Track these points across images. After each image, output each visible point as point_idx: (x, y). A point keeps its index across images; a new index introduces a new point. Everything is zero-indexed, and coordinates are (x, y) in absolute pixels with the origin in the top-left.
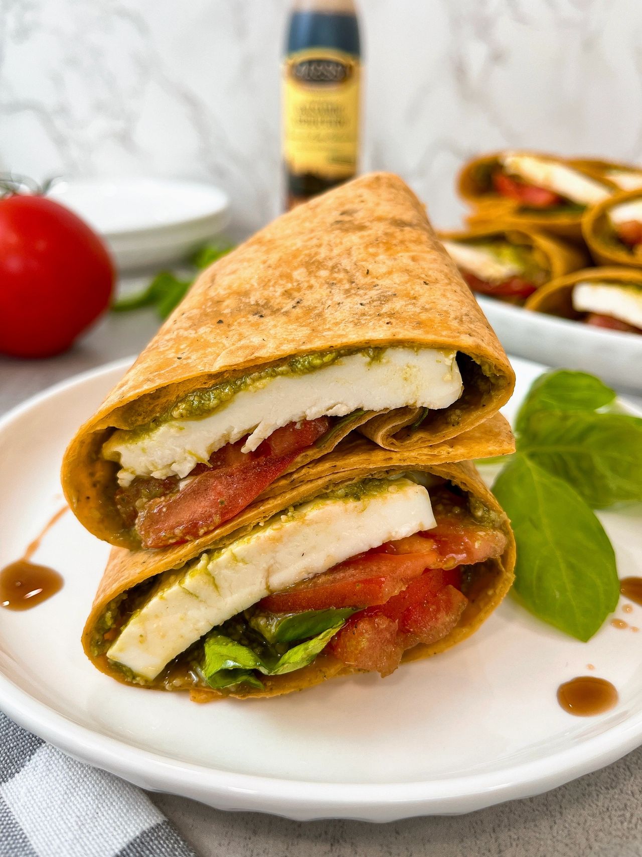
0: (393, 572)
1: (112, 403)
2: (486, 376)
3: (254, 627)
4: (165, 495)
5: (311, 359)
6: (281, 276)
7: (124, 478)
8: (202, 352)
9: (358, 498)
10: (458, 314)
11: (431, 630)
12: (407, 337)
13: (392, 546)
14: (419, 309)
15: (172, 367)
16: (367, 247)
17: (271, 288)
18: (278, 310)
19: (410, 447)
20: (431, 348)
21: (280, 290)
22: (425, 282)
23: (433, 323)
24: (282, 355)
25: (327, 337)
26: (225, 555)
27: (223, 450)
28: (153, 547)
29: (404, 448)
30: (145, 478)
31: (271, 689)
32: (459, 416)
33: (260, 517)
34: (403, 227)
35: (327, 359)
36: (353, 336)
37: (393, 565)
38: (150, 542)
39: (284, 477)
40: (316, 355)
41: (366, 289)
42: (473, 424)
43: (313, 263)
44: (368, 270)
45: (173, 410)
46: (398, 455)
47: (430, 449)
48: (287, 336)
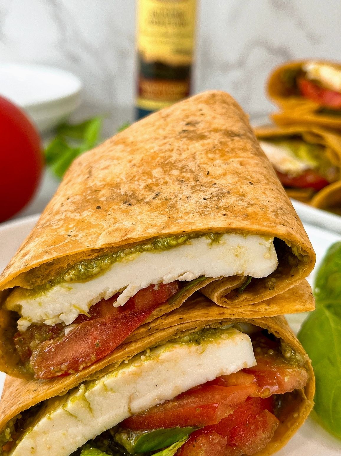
0: (224, 399)
1: (19, 269)
2: (294, 255)
3: (118, 441)
4: (52, 338)
5: (169, 240)
6: (144, 173)
7: (23, 325)
8: (86, 231)
9: (199, 343)
10: (275, 208)
11: (251, 444)
12: (239, 227)
13: (223, 380)
14: (246, 204)
15: (64, 242)
16: (207, 153)
17: (136, 183)
18: (142, 200)
19: (238, 305)
20: (255, 235)
21: (143, 185)
22: (250, 182)
23: (257, 216)
24: (148, 237)
25: (181, 223)
26: (98, 386)
27: (98, 305)
28: (44, 378)
29: (234, 306)
30: (38, 325)
32: (274, 283)
33: (125, 357)
34: (233, 137)
35: (180, 241)
36: (200, 225)
37: (224, 394)
38: (42, 375)
39: (143, 326)
40: (173, 237)
41: (208, 187)
42: (284, 289)
43: (167, 163)
44: (208, 171)
45: (64, 275)
46: (229, 311)
47: (253, 306)
48: (150, 221)
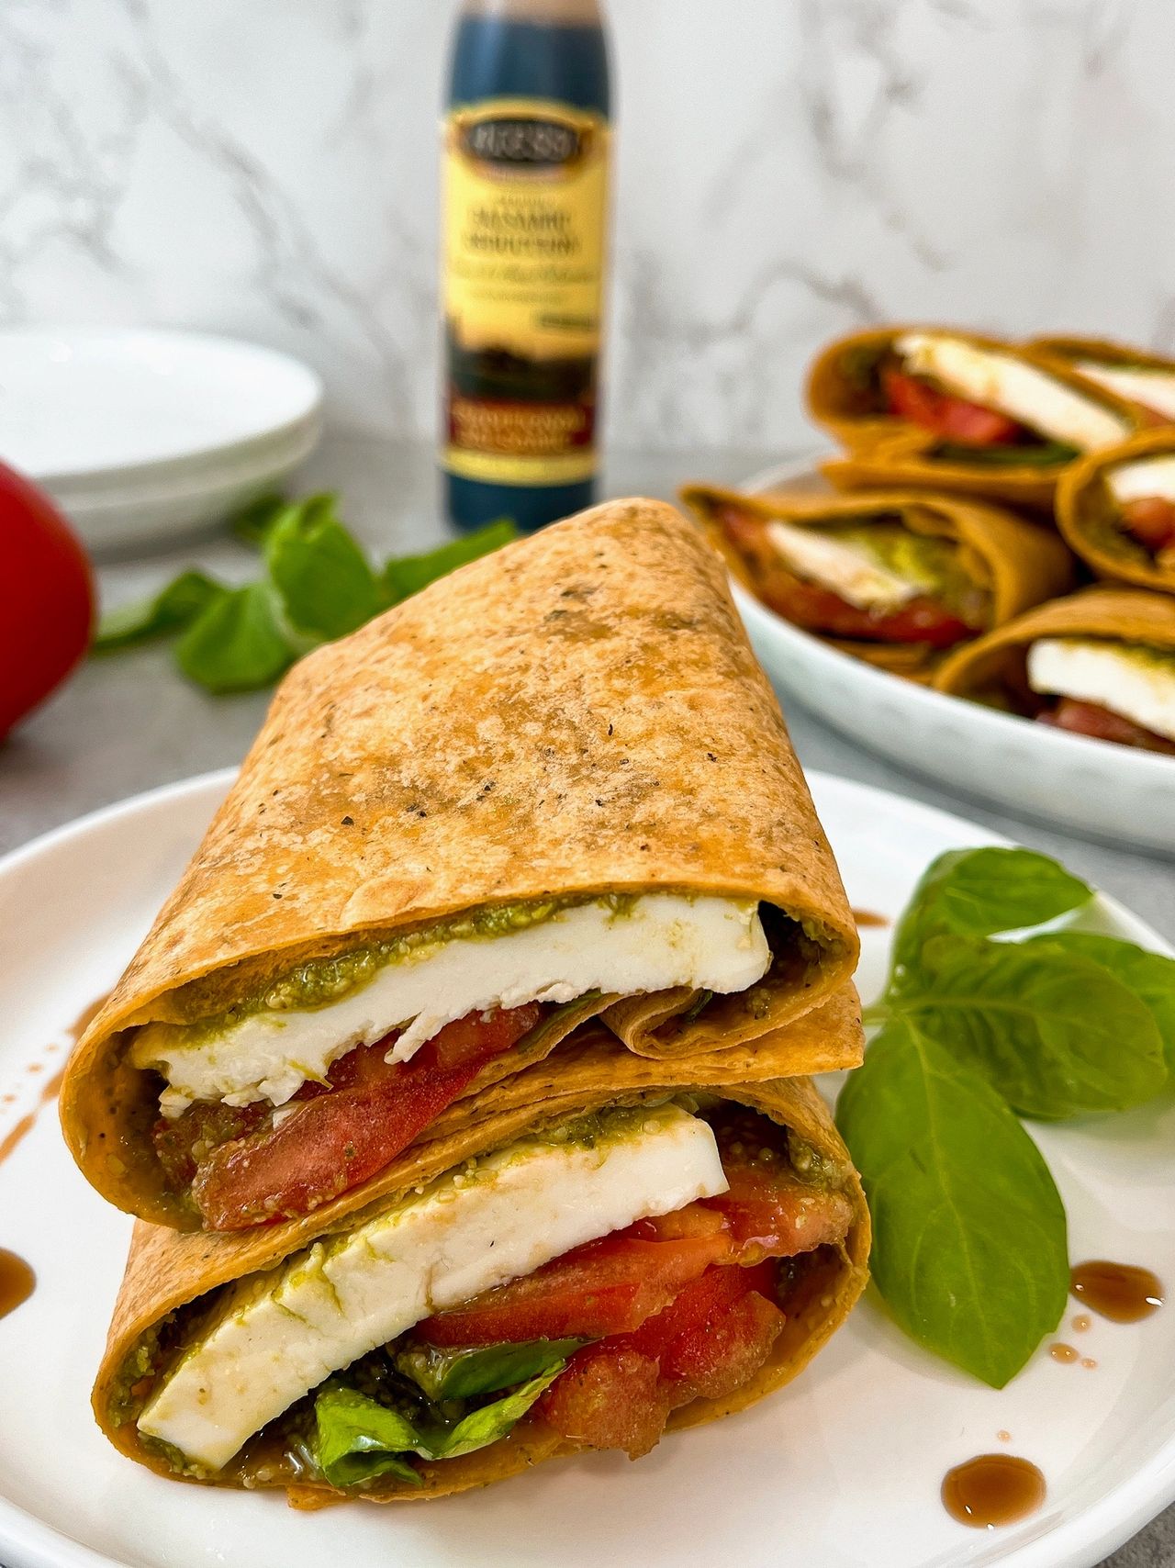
0: (651, 1274)
1: (160, 980)
2: (809, 938)
3: (404, 1371)
4: (243, 1134)
6: (456, 730)
7: (171, 1104)
8: (317, 886)
9: (590, 1144)
10: (765, 824)
11: (718, 1375)
13: (650, 1225)
14: (696, 815)
15: (264, 915)
16: (609, 676)
17: (438, 755)
18: (452, 801)
19: (683, 1052)
20: (714, 897)
21: (455, 761)
22: (710, 755)
23: (720, 848)
24: (462, 904)
25: (539, 870)
26: (354, 1247)
27: (350, 1056)
28: (224, 1230)
29: (672, 1055)
30: (209, 1104)
31: (434, 1484)
32: (765, 1001)
33: (416, 1179)
34: (676, 628)
35: (536, 914)
36: (583, 877)
37: (652, 1261)
38: (220, 1222)
39: (459, 1103)
40: (520, 907)
41: (608, 769)
42: (789, 1016)
43: (514, 704)
45: (267, 994)
46: (661, 1069)
47: (718, 1056)
48: (468, 862)
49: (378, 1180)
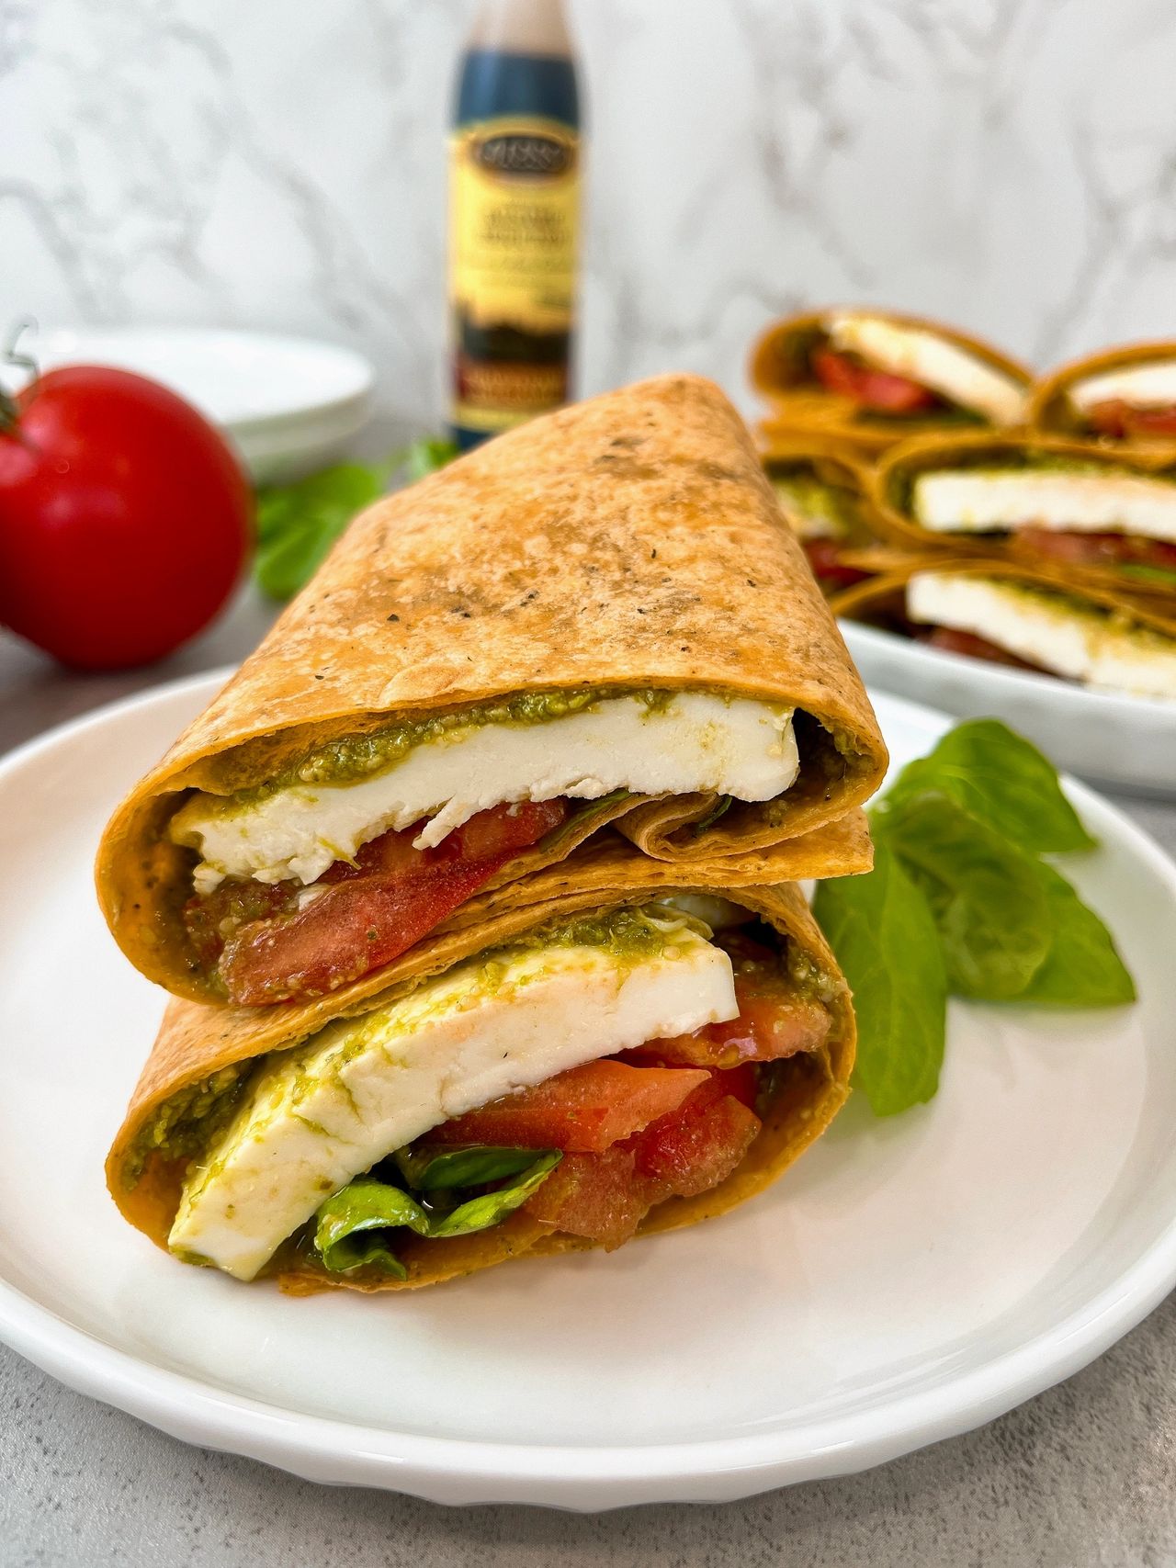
1: (197, 748)
2: (840, 753)
4: (270, 915)
5: (548, 700)
6: (504, 546)
7: (205, 879)
8: (359, 669)
10: (803, 643)
11: (692, 1174)
12: (714, 678)
14: (737, 628)
15: (305, 692)
16: (655, 508)
17: (485, 567)
18: (496, 606)
19: (696, 855)
20: (752, 700)
21: (500, 572)
22: (750, 582)
23: (759, 656)
24: (501, 690)
25: (580, 663)
27: (379, 842)
28: (249, 1006)
29: (685, 857)
30: (242, 881)
34: (718, 478)
35: (574, 703)
36: (624, 667)
38: (244, 997)
39: (478, 898)
40: (558, 695)
41: (650, 585)
43: (561, 528)
44: (654, 551)
45: (301, 766)
46: (674, 870)
47: (730, 860)
48: (509, 654)
49: (394, 967)
